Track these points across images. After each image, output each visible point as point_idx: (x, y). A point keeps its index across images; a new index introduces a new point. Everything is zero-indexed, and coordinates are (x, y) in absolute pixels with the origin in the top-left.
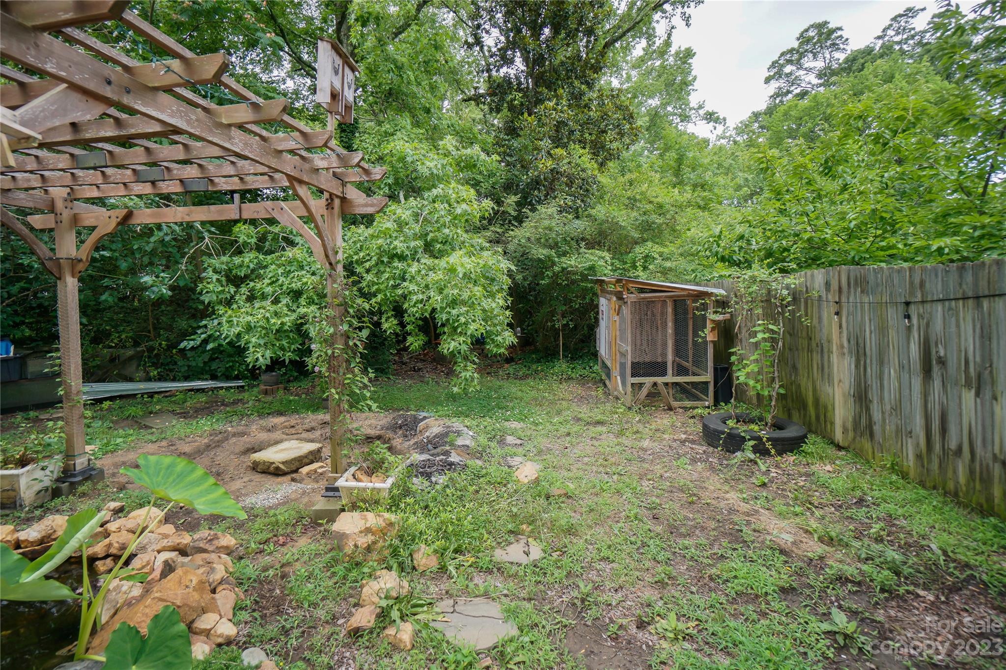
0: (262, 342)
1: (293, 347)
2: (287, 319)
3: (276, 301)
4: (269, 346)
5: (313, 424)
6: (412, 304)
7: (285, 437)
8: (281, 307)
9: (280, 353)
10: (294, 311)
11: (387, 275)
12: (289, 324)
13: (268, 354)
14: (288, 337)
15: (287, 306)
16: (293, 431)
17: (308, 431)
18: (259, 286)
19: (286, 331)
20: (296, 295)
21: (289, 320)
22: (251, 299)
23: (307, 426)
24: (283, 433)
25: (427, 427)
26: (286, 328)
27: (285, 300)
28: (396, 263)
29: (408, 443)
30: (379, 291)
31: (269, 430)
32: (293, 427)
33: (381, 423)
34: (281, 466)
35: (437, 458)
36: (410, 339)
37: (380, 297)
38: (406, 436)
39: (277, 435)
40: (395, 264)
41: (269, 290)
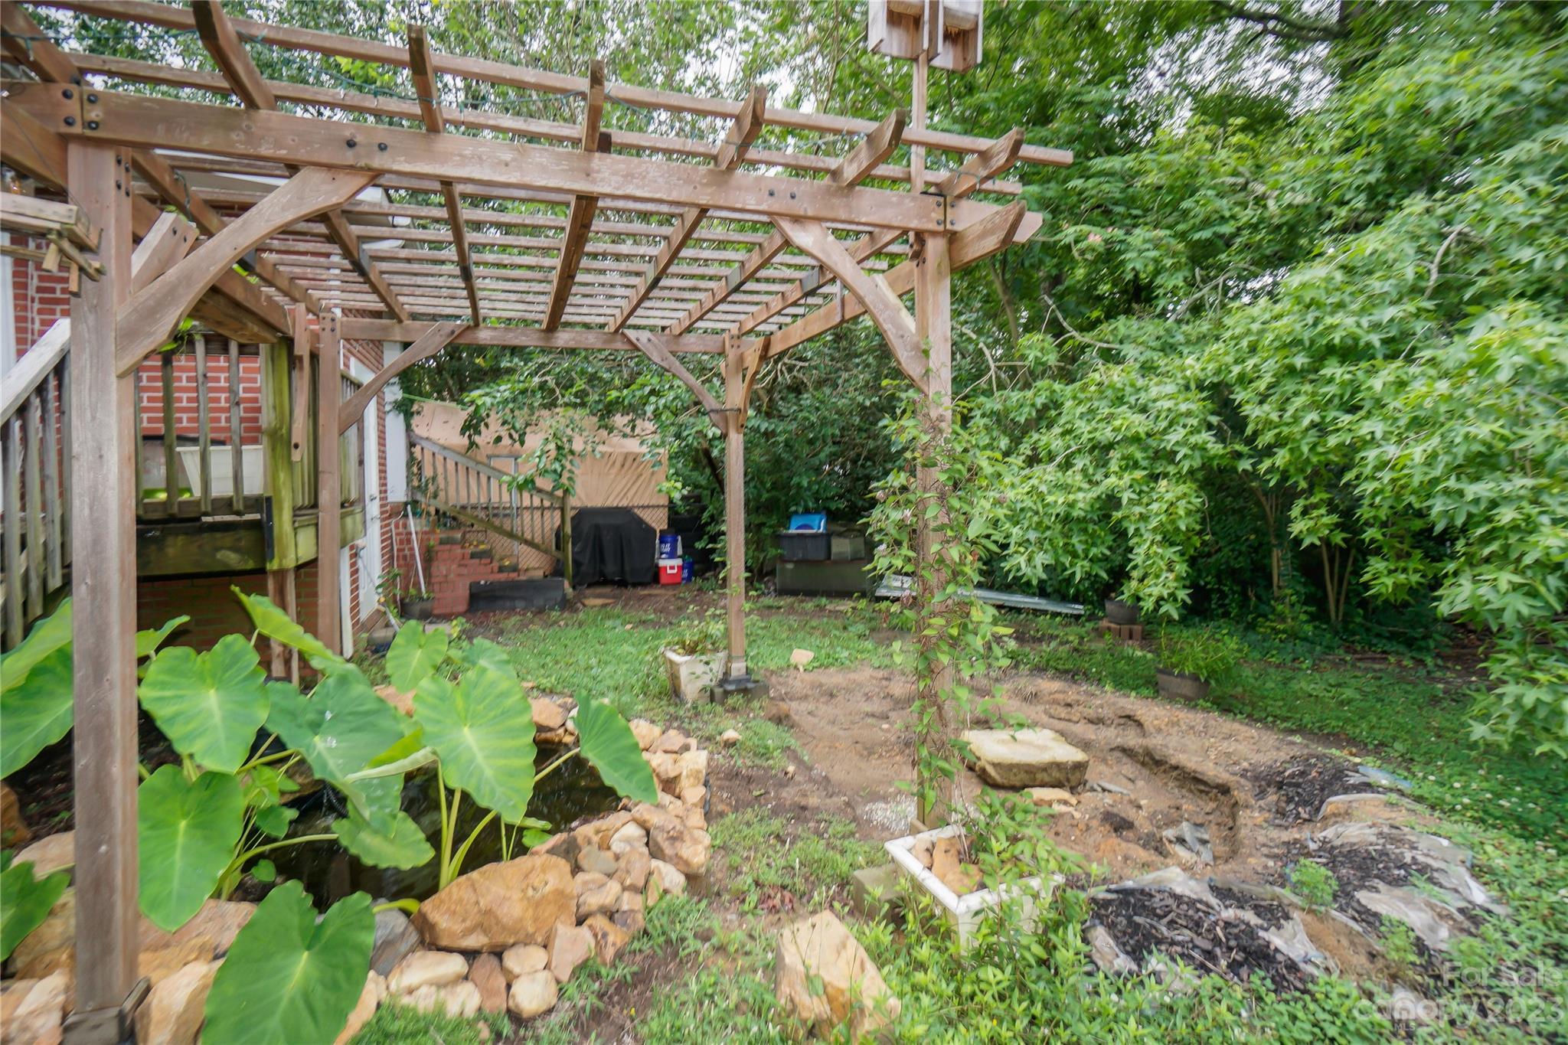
0: (1032, 536)
1: (1094, 551)
2: (1080, 495)
3: (1067, 465)
4: (1046, 545)
5: (1106, 712)
6: (1367, 471)
7: (1045, 719)
8: (1074, 477)
9: (1066, 560)
10: (1097, 483)
11: (1299, 402)
12: (1081, 505)
13: (1042, 558)
14: (1085, 531)
15: (1084, 471)
16: (1063, 712)
17: (1091, 721)
18: (1045, 439)
19: (1079, 520)
20: (1101, 451)
21: (1084, 499)
22: (1032, 460)
23: (1091, 713)
24: (1046, 712)
25: (1346, 815)
26: (1075, 513)
27: (1080, 463)
28: (1333, 369)
29: (1274, 833)
30: (1280, 442)
31: (1025, 699)
32: (1069, 705)
33: (1255, 758)
34: (990, 770)
35: (1229, 914)
36: (1377, 565)
37: (1282, 458)
38: (1282, 814)
39: (1036, 712)
40: (1327, 371)
41: (1057, 444)
